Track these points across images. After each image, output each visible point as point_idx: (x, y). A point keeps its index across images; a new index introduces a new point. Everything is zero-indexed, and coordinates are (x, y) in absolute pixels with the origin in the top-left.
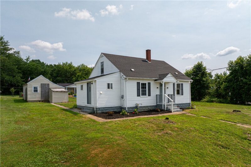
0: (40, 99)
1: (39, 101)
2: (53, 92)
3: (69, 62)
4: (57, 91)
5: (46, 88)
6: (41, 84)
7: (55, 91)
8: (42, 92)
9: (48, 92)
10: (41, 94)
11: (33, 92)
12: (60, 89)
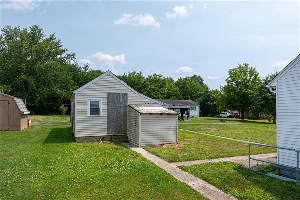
0: (105, 134)
1: (104, 138)
2: (139, 116)
3: (137, 72)
4: (151, 114)
5: (120, 103)
6: (109, 94)
7: (146, 112)
8: (109, 114)
9: (125, 115)
10: (109, 119)
11: (89, 115)
12: (152, 106)
